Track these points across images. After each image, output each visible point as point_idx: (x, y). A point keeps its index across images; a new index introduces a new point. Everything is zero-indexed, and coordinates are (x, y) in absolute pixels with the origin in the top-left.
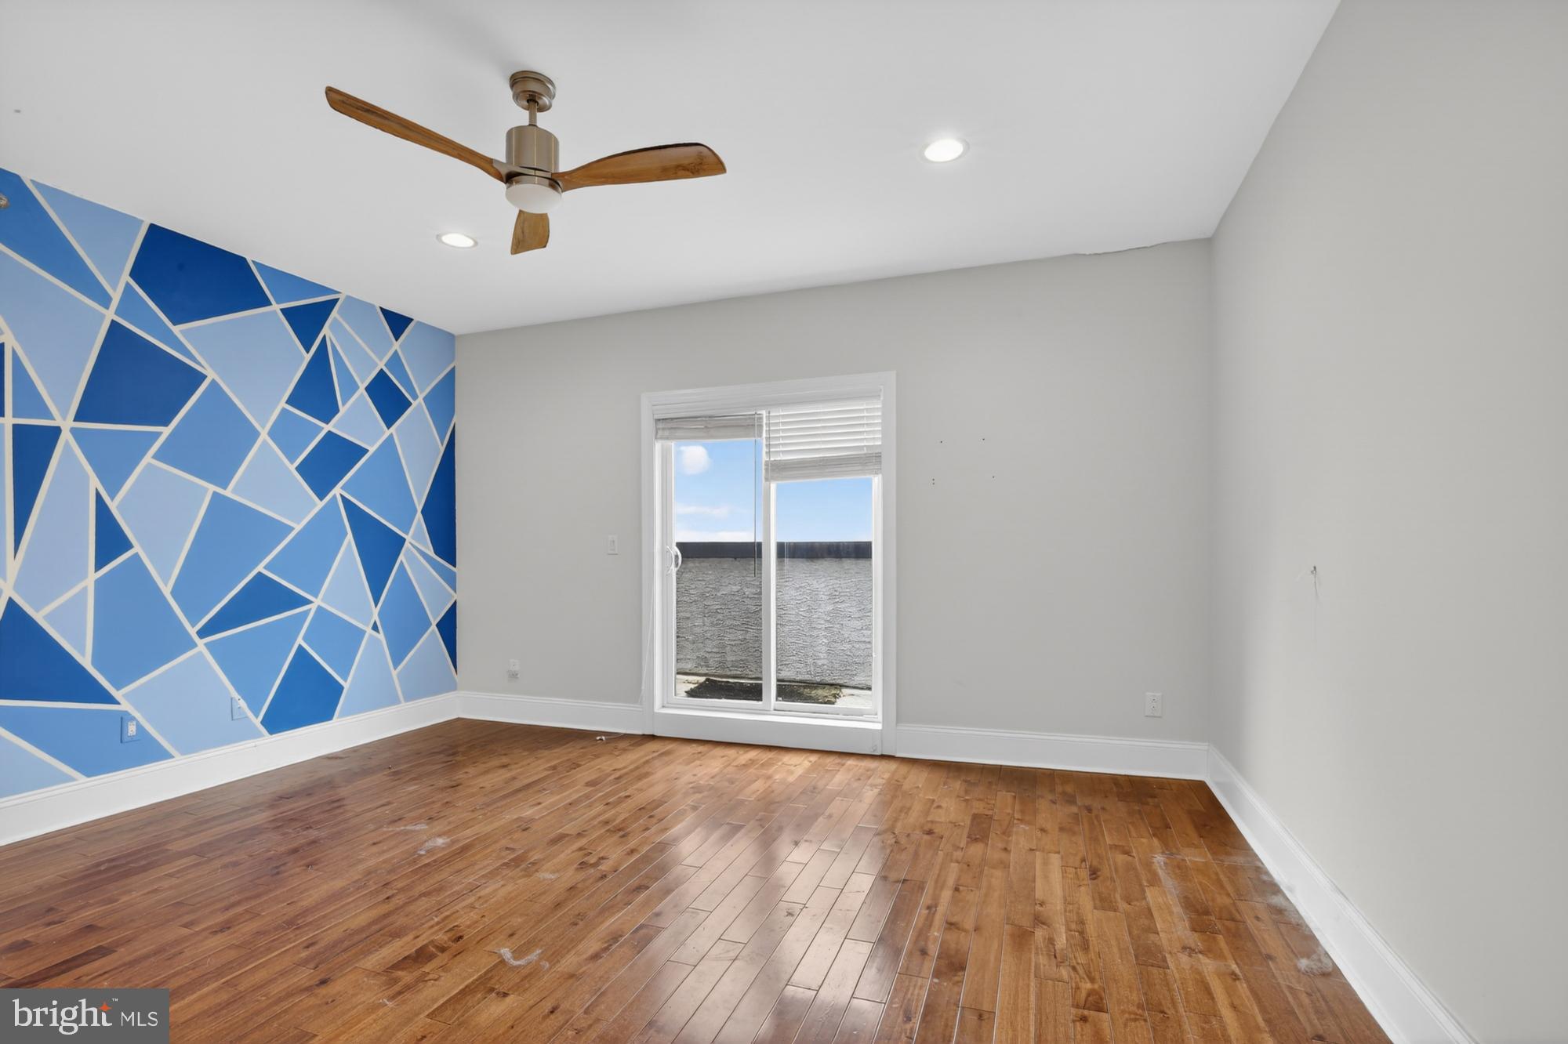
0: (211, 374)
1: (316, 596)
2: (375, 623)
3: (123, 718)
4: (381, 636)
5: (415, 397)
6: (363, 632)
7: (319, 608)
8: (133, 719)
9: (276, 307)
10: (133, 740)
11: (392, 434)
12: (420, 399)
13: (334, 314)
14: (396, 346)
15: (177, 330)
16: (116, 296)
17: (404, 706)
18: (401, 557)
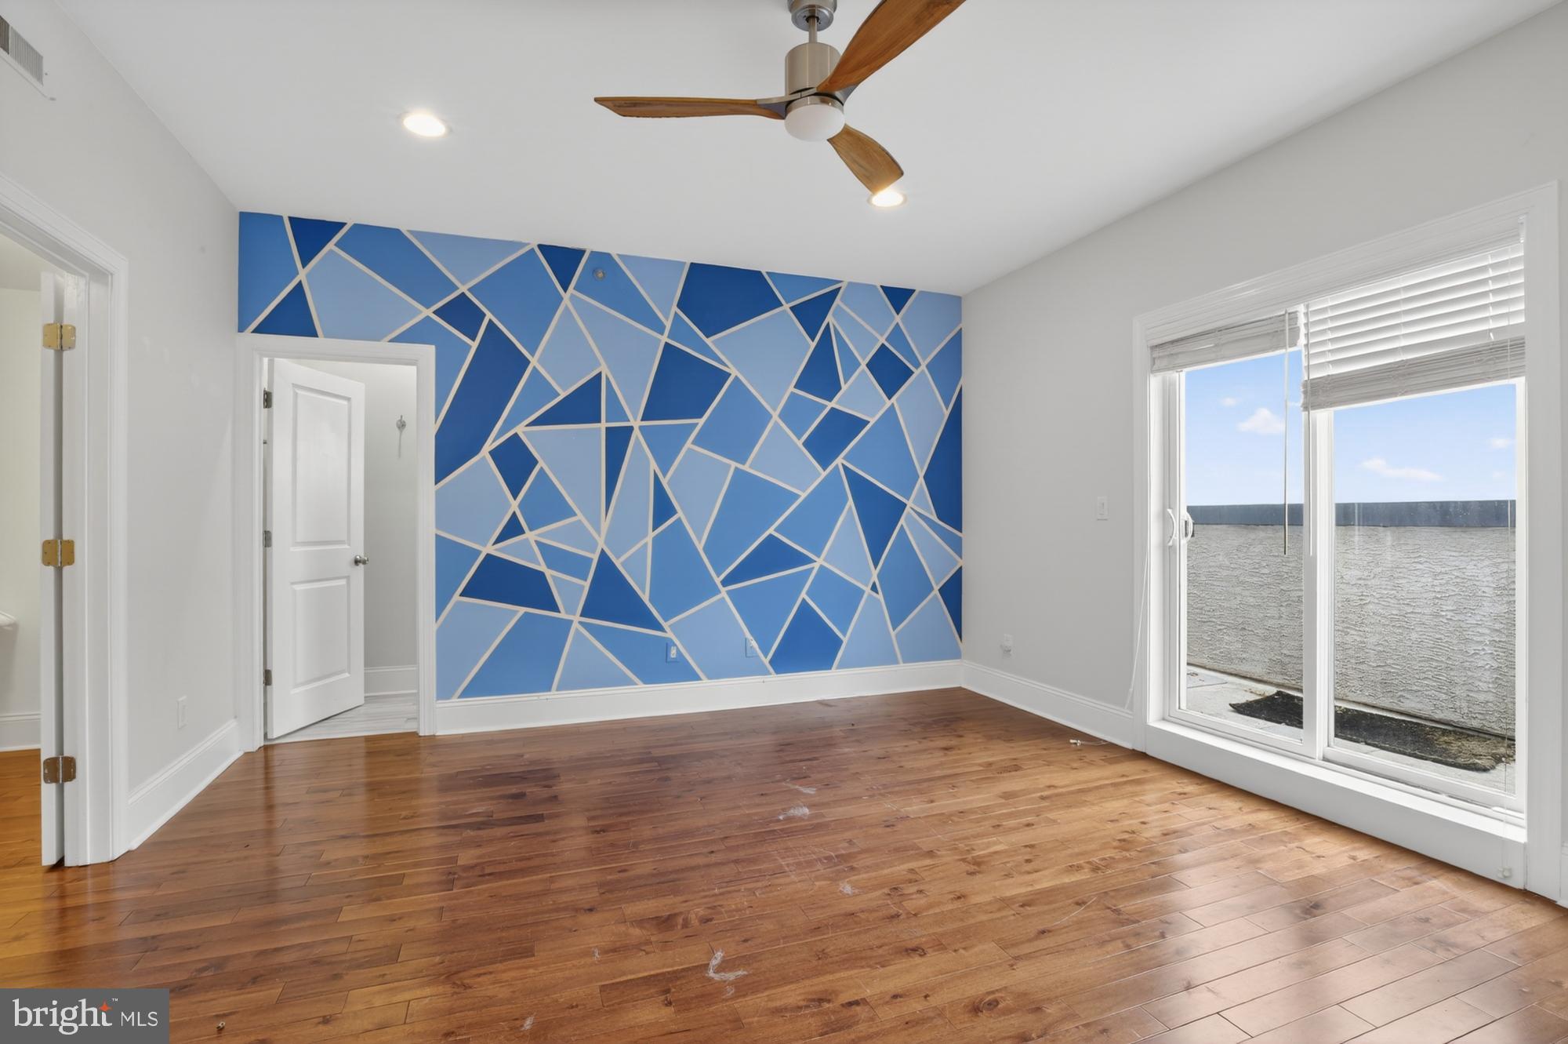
0: (734, 372)
1: (819, 557)
2: (874, 584)
3: (668, 644)
4: (880, 597)
5: (917, 365)
6: (863, 592)
7: (822, 567)
8: (675, 645)
9: (786, 307)
10: (674, 661)
11: (893, 404)
12: (923, 367)
13: (838, 301)
14: (898, 319)
15: (709, 341)
16: (668, 324)
17: (903, 667)
18: (902, 522)
